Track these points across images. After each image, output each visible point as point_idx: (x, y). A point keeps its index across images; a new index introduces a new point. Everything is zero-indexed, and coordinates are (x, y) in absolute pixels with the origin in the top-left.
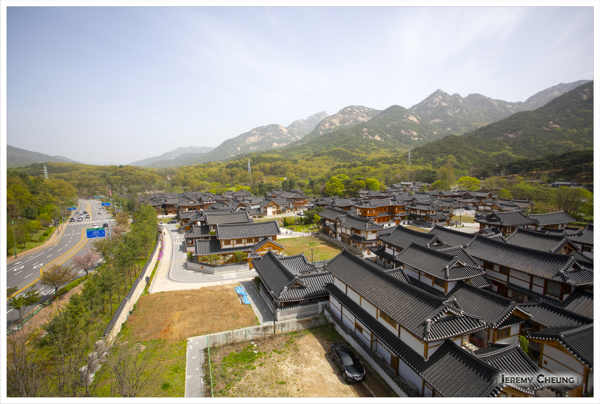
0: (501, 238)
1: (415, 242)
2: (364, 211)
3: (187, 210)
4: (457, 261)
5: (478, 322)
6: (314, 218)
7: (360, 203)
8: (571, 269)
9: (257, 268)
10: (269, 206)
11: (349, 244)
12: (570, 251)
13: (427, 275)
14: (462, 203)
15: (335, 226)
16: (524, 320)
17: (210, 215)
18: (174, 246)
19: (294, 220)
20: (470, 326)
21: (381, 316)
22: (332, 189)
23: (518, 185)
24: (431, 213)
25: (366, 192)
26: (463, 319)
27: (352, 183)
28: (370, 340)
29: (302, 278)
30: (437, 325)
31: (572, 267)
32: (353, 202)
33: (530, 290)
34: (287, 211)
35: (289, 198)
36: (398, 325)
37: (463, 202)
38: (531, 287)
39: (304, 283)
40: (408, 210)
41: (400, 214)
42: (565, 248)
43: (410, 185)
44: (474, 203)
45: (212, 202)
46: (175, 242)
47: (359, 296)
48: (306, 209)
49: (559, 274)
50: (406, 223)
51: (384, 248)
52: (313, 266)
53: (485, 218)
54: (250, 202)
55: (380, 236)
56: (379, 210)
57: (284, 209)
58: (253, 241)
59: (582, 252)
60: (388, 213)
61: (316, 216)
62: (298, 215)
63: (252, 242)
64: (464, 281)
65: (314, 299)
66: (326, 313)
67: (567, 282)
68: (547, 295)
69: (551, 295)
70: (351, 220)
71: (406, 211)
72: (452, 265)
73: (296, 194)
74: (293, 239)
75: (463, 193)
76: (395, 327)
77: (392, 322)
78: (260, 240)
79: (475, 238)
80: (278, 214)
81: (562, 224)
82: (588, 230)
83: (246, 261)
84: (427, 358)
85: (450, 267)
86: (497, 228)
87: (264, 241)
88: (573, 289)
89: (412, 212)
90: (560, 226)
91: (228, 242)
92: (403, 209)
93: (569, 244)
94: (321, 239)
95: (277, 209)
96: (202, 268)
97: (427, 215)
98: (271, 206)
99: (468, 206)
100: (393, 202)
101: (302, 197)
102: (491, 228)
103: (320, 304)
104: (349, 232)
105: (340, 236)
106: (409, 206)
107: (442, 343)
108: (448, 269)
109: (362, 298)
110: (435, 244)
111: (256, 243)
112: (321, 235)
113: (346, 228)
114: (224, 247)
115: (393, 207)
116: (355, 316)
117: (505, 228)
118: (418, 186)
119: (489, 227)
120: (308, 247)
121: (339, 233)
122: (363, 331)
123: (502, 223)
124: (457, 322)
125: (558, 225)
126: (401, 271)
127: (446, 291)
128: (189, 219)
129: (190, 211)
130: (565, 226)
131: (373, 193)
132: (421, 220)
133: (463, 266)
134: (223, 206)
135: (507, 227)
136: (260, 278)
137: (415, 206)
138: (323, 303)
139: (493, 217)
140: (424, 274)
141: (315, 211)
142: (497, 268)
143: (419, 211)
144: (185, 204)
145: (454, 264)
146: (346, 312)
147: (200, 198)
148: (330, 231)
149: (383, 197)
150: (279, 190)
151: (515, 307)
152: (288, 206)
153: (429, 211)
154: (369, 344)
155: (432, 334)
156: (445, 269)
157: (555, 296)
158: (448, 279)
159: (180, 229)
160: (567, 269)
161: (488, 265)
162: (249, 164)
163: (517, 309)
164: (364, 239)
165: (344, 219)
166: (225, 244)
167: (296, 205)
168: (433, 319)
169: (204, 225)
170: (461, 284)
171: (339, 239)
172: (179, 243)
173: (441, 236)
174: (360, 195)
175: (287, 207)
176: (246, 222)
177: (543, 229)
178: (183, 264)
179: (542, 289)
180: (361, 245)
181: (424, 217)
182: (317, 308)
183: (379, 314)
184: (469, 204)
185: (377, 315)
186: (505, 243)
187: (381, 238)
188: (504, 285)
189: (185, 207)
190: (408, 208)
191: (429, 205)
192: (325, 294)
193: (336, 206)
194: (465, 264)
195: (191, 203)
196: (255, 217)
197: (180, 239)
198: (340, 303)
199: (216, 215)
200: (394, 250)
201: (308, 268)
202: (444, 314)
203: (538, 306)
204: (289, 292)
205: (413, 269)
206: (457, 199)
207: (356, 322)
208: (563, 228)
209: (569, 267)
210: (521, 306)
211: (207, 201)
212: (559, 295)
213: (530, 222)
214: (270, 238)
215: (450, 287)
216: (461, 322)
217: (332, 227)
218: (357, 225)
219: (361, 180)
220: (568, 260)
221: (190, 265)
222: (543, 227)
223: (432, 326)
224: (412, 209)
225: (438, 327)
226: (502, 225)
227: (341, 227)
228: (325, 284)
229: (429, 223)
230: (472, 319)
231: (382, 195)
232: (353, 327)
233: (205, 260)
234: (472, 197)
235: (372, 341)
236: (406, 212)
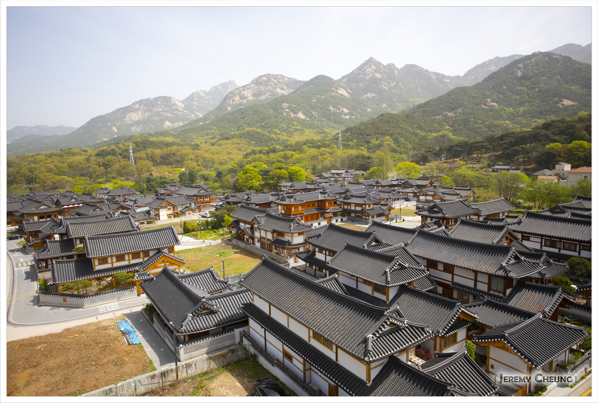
0: (444, 231)
1: (350, 243)
2: (288, 207)
3: (36, 218)
4: (398, 262)
5: (424, 331)
6: (223, 221)
7: (283, 198)
8: (513, 261)
9: (149, 292)
10: (162, 207)
11: (271, 251)
12: (511, 241)
13: (366, 282)
14: (401, 194)
15: (252, 228)
16: (470, 322)
17: (74, 224)
18: (16, 274)
19: (198, 224)
20: (415, 336)
21: (314, 337)
22: (246, 182)
23: (459, 171)
24: (367, 206)
25: (290, 184)
26: (407, 330)
27: (271, 173)
28: (302, 369)
29: (211, 300)
30: (379, 340)
31: (514, 258)
32: (273, 197)
33: (475, 289)
34: (187, 213)
35: (189, 196)
36: (334, 347)
37: (402, 192)
38: (475, 285)
39: (215, 307)
40: (341, 205)
41: (331, 209)
42: (507, 238)
43: (342, 173)
44: (415, 193)
45: (76, 205)
46: (17, 266)
47: (286, 316)
48: (213, 209)
49: (502, 268)
50: (339, 220)
51: (314, 253)
52: (226, 283)
53: (427, 210)
54: (135, 203)
55: (309, 238)
56: (306, 205)
57: (183, 211)
58: (142, 256)
59: (522, 242)
60: (317, 209)
61: (226, 217)
62: (203, 217)
63: (139, 257)
64: (407, 284)
65: (228, 326)
66: (246, 342)
67: (509, 275)
68: (492, 292)
69: (495, 291)
70: (271, 220)
71: (339, 205)
72: (393, 267)
73: (199, 189)
74: (198, 249)
75: (402, 182)
76: (331, 349)
77: (328, 343)
78: (151, 254)
79: (416, 233)
80: (175, 217)
81: (503, 212)
82: (526, 217)
83: (132, 284)
84: (369, 382)
85: (391, 269)
86: (439, 221)
87: (157, 255)
88: (515, 283)
89: (346, 207)
90: (501, 215)
91: (103, 260)
92: (335, 203)
93: (510, 233)
94: (234, 247)
95: (174, 210)
96: (65, 300)
97: (362, 210)
98: (166, 207)
99: (409, 197)
100: (323, 195)
101: (207, 193)
102: (433, 221)
103: (237, 331)
104: (270, 236)
105: (258, 241)
106: (341, 200)
107: (385, 361)
108: (389, 272)
109: (290, 318)
110: (374, 243)
111: (146, 259)
112: (235, 241)
113: (266, 231)
114: (98, 267)
115: (323, 202)
116: (282, 342)
117: (447, 220)
118: (352, 175)
119: (432, 220)
120: (217, 259)
121: (257, 238)
122: (294, 359)
123: (444, 215)
124: (401, 333)
125: (499, 213)
126: (335, 279)
127: (388, 299)
128: (40, 232)
129: (41, 220)
130: (506, 214)
131: (297, 186)
132: (356, 216)
133: (405, 268)
134: (94, 210)
135: (449, 219)
136: (153, 306)
137: (349, 199)
138: (241, 329)
139: (434, 208)
140: (362, 281)
141: (225, 211)
142: (441, 267)
143: (354, 205)
144: (33, 210)
145: (395, 265)
146: (270, 337)
147: (58, 201)
148: (246, 236)
149: (310, 190)
150: (175, 186)
151: (460, 309)
152: (188, 205)
153: (365, 204)
154: (301, 374)
155: (374, 352)
156: (386, 272)
157: (499, 292)
158: (389, 284)
159: (24, 247)
160: (509, 261)
161: (432, 264)
162: (131, 151)
163: (463, 311)
164: (289, 243)
165: (263, 220)
166: (100, 264)
167: (199, 205)
168: (374, 334)
169: (65, 238)
170: (404, 289)
171: (258, 245)
172: (24, 268)
173: (380, 233)
174: (282, 189)
175: (187, 207)
176: (129, 231)
177: (485, 219)
178: (31, 299)
179: (486, 286)
180: (286, 251)
181: (359, 212)
182: (234, 337)
183: (311, 335)
184: (409, 194)
185: (309, 336)
186: (448, 237)
187: (310, 240)
188: (449, 285)
189: (33, 214)
190: (341, 202)
191: (365, 197)
192: (243, 318)
193: (252, 204)
194: (407, 265)
195: (42, 207)
196: (143, 223)
197: (27, 263)
198: (262, 327)
199: (83, 223)
200: (326, 255)
201: (218, 286)
202: (386, 326)
203: (483, 305)
204: (195, 320)
205: (349, 276)
206: (396, 188)
207: (283, 349)
208: (504, 217)
209: (510, 259)
210: (467, 307)
211: (68, 203)
212: (502, 291)
213: (472, 211)
214: (166, 251)
215: (392, 293)
216: (406, 333)
217: (247, 230)
218: (280, 226)
219: (283, 168)
220: (509, 251)
221: (44, 298)
222: (485, 217)
223: (374, 342)
224: (345, 203)
225: (381, 342)
226: (444, 217)
227: (260, 229)
228: (242, 304)
229: (365, 219)
230: (417, 328)
231: (309, 187)
232: (280, 355)
233: (68, 289)
234: (412, 186)
235: (305, 371)
236: (338, 207)
